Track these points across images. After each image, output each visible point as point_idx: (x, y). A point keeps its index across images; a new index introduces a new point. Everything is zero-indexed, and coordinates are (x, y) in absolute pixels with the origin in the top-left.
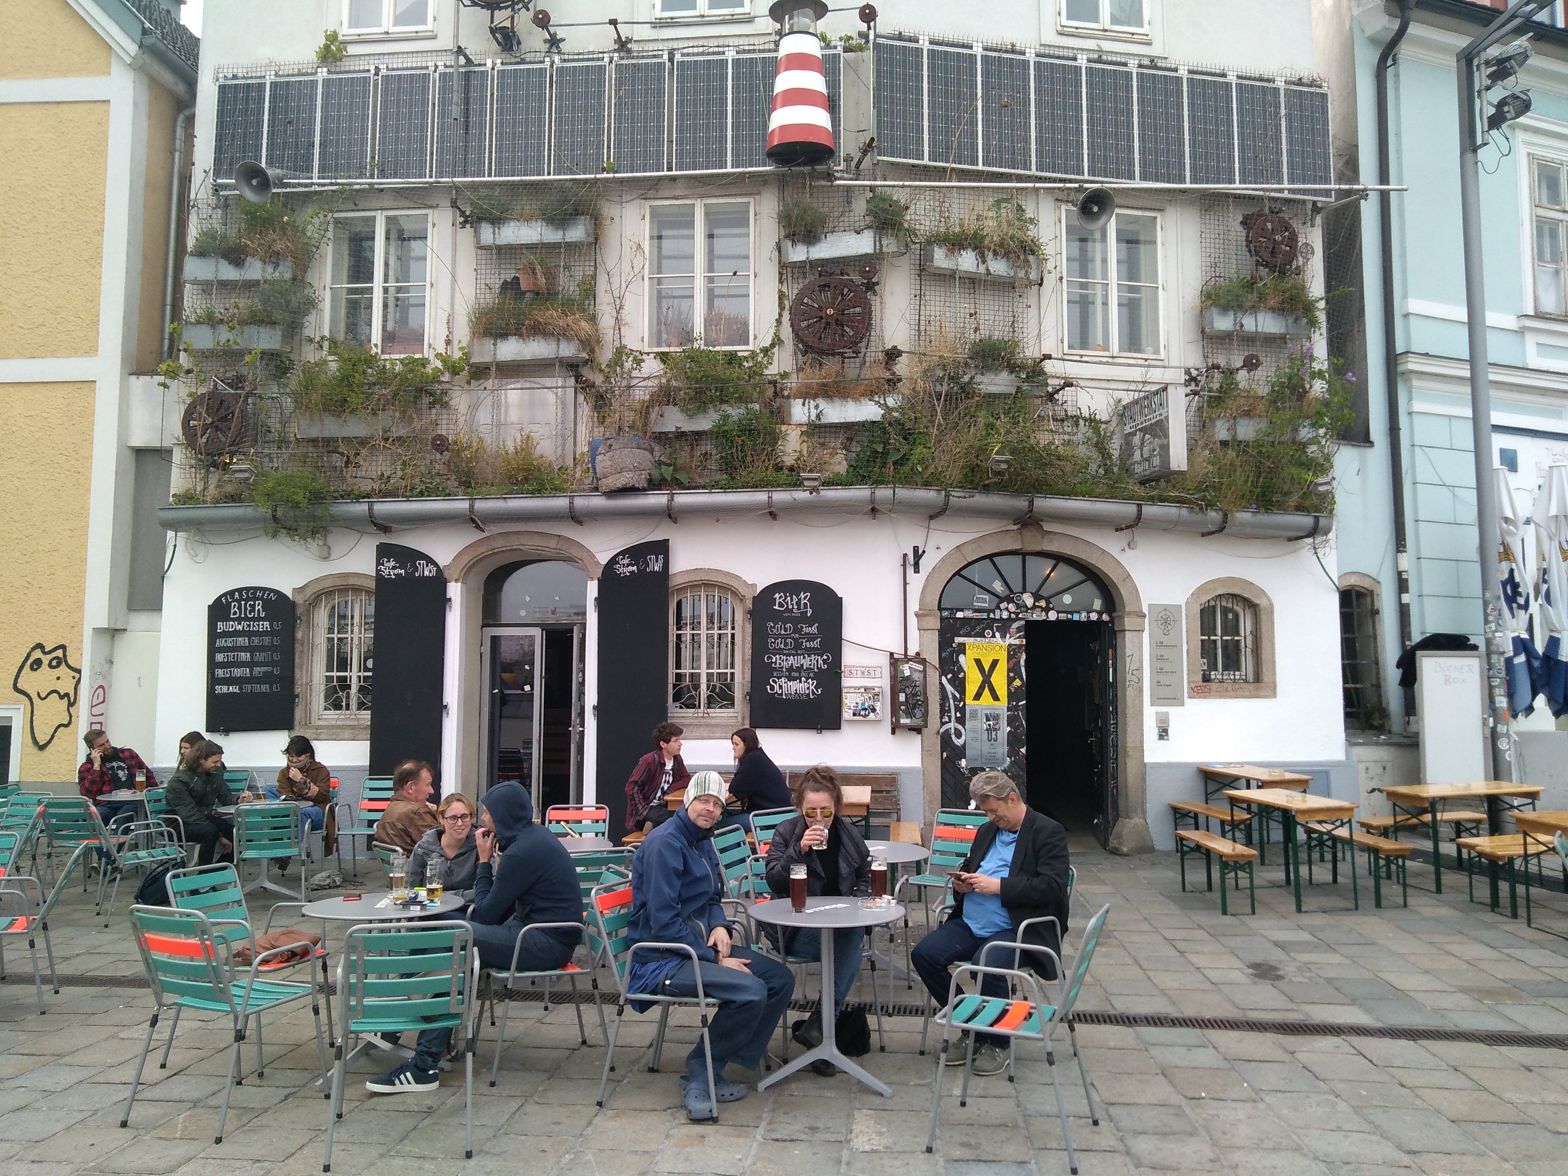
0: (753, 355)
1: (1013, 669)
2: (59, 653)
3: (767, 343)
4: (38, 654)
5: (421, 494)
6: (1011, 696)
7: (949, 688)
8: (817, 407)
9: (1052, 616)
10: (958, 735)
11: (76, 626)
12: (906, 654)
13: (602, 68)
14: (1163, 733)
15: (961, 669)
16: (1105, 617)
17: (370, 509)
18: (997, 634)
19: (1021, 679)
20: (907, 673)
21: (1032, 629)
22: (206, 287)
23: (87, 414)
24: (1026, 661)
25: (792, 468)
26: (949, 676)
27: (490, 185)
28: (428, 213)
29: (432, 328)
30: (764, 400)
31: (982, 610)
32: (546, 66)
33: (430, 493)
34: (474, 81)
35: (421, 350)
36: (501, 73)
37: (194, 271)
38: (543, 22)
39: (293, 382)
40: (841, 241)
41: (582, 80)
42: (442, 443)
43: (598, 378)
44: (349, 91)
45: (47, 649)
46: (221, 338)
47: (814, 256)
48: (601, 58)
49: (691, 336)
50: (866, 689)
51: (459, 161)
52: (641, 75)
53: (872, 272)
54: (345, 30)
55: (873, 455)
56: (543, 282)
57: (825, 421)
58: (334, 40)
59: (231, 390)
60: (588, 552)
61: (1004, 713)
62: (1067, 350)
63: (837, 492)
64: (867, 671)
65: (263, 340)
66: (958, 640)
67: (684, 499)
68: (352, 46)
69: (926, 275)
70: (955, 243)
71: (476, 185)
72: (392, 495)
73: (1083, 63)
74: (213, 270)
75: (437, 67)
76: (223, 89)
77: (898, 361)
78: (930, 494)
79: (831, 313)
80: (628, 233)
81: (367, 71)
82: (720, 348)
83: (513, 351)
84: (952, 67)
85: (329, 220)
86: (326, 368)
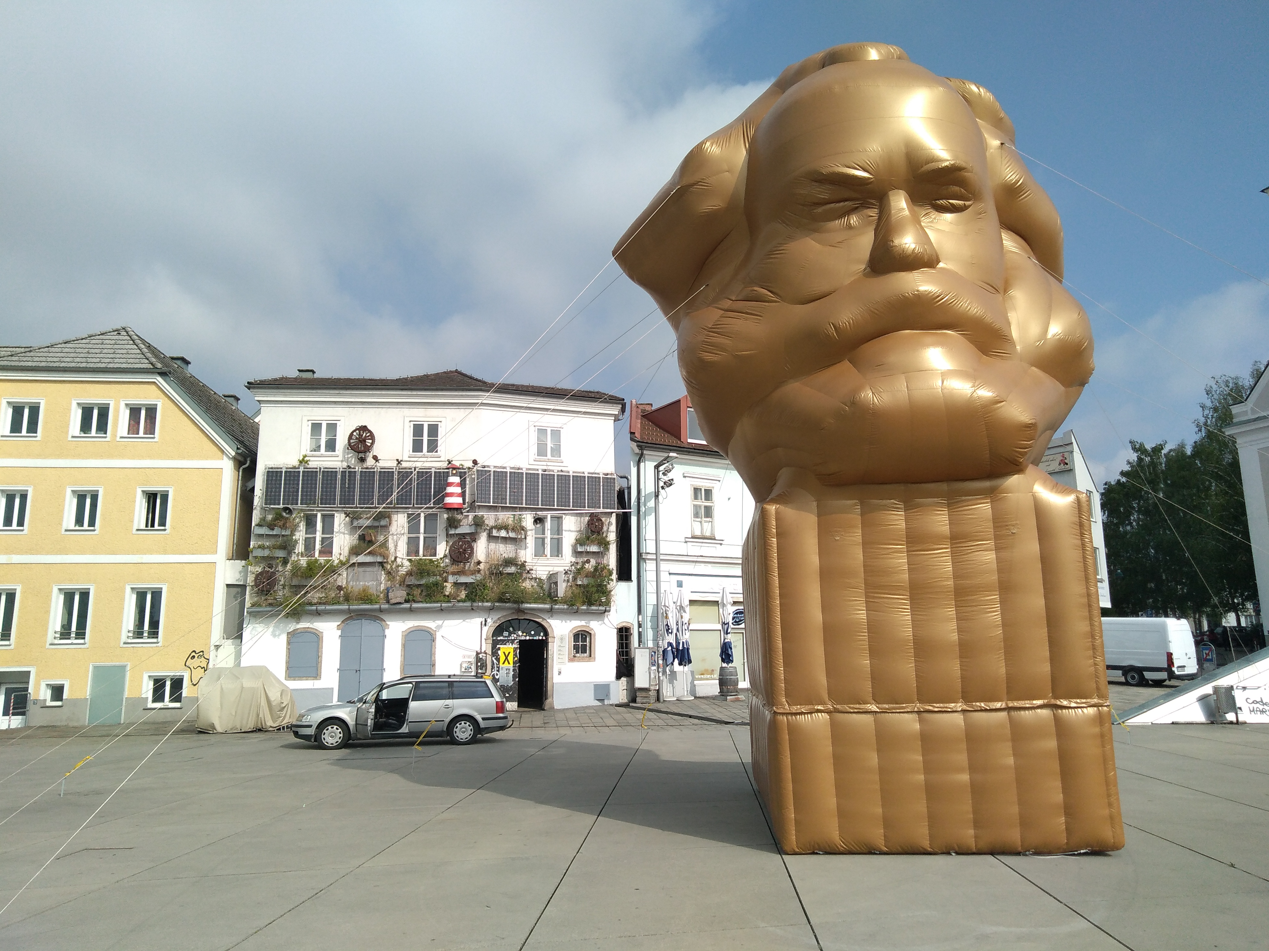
0: (438, 560)
1: (515, 655)
3: (442, 557)
4: (193, 654)
5: (333, 604)
6: (514, 663)
7: (495, 661)
8: (456, 578)
9: (528, 638)
10: (497, 675)
11: (208, 644)
12: (481, 651)
13: (393, 472)
14: (560, 673)
15: (499, 655)
16: (544, 638)
17: (317, 608)
18: (511, 644)
19: (517, 657)
20: (481, 657)
21: (521, 642)
22: (260, 536)
23: (213, 573)
24: (519, 652)
25: (448, 596)
26: (495, 657)
27: (357, 507)
28: (334, 512)
29: (336, 550)
30: (440, 575)
31: (506, 637)
32: (375, 470)
33: (336, 603)
34: (352, 474)
35: (332, 557)
36: (361, 471)
37: (256, 530)
38: (375, 458)
39: (289, 567)
40: (465, 528)
41: (386, 475)
42: (340, 588)
43: (389, 567)
44: (311, 475)
45: (197, 652)
46: (266, 553)
47: (457, 532)
48: (393, 469)
49: (419, 553)
50: (469, 662)
51: (347, 499)
52: (405, 474)
53: (474, 537)
54: (309, 453)
55: (472, 593)
56: (373, 538)
57: (458, 582)
58: (305, 456)
59: (270, 569)
60: (384, 621)
61: (512, 668)
62: (534, 557)
63: (461, 604)
64: (469, 657)
65: (281, 554)
66: (498, 646)
67: (415, 605)
68: (312, 459)
69: (491, 538)
70: (499, 528)
71: (352, 508)
72: (324, 604)
73: (540, 472)
74: (264, 531)
75: (340, 468)
76: (268, 472)
77: (481, 565)
78: (489, 604)
79: (461, 550)
80: (400, 521)
81: (317, 468)
82: (427, 558)
83: (361, 559)
84: (500, 476)
85: (302, 514)
86: (302, 563)
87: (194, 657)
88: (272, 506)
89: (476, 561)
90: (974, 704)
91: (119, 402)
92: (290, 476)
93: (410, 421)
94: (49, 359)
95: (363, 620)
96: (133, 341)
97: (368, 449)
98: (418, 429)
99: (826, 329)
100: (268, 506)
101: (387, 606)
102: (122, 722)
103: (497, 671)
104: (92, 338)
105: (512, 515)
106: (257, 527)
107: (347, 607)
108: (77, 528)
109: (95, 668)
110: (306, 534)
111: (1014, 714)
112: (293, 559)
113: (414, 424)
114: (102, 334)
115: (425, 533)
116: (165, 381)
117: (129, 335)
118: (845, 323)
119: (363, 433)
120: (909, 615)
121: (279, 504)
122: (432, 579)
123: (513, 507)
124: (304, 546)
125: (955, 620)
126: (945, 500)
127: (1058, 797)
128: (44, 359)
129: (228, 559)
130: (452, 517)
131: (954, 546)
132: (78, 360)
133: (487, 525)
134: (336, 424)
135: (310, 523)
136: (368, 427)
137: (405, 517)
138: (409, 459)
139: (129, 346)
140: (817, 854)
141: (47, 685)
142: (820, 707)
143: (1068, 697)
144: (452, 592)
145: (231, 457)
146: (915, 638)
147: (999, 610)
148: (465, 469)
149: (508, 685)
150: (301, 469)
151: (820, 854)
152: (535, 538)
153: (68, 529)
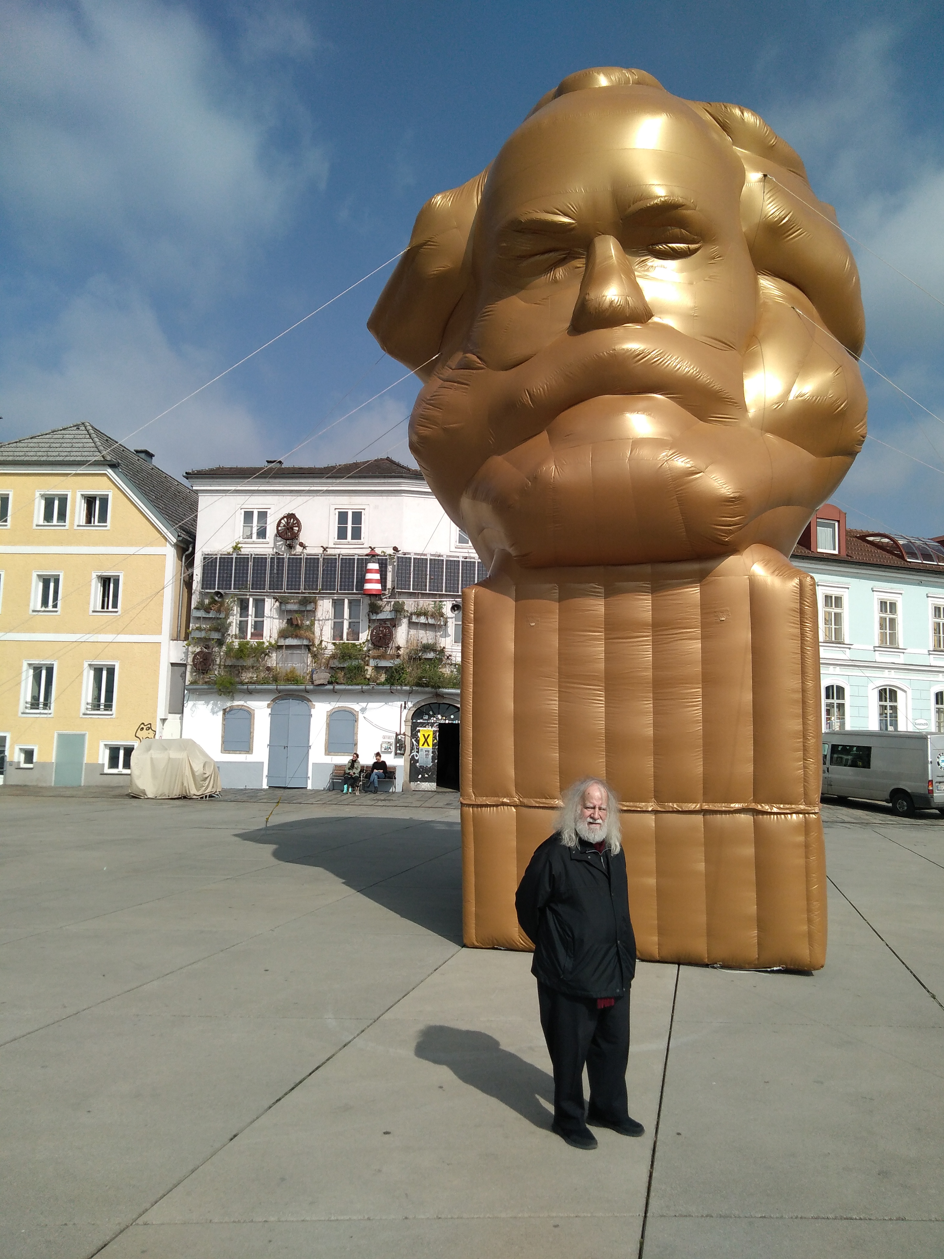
0: (360, 644)
1: (435, 737)
2: (149, 726)
3: (365, 641)
4: (142, 726)
5: (262, 684)
6: (433, 745)
7: (415, 743)
8: (377, 662)
9: (447, 722)
10: (417, 756)
11: (154, 718)
12: (400, 733)
13: (318, 559)
15: (418, 737)
17: (248, 687)
18: (430, 727)
19: (437, 740)
20: (400, 738)
21: (441, 726)
22: (199, 618)
23: (158, 652)
24: (439, 735)
25: (369, 679)
26: (415, 739)
27: (285, 593)
28: (265, 597)
29: (266, 633)
30: (363, 659)
31: (425, 720)
32: (302, 557)
33: (265, 683)
34: (280, 561)
35: (263, 639)
36: (289, 558)
37: (195, 614)
38: (301, 545)
39: (224, 648)
40: (386, 614)
41: (312, 561)
42: (269, 669)
43: (315, 649)
44: (243, 561)
45: (145, 724)
46: (203, 634)
47: (378, 618)
48: (318, 555)
49: (343, 638)
50: (389, 742)
51: (276, 585)
52: (330, 561)
53: (394, 623)
54: (241, 539)
55: (392, 676)
56: (300, 622)
57: (379, 665)
58: (238, 543)
59: (206, 650)
60: (311, 701)
61: (431, 750)
62: (453, 644)
63: (381, 687)
64: (389, 738)
65: (216, 636)
66: (418, 728)
67: (338, 687)
68: (244, 546)
69: (411, 624)
70: (419, 614)
71: (280, 593)
72: (254, 683)
73: (461, 559)
74: (201, 614)
75: (269, 555)
76: (204, 558)
77: (400, 649)
78: (408, 688)
79: (381, 635)
80: (325, 607)
81: (248, 555)
82: (349, 642)
83: (290, 641)
84: (420, 562)
85: (236, 599)
86: (234, 644)
87: (143, 728)
88: (206, 591)
89: (396, 646)
90: (667, 804)
91: (76, 492)
92: (224, 562)
93: (335, 509)
94: (16, 454)
95: (291, 700)
96: (90, 435)
97: (295, 536)
98: (342, 517)
99: (521, 397)
100: (203, 590)
101: (312, 687)
102: (82, 785)
103: (417, 752)
104: (55, 433)
105: (433, 601)
106: (195, 610)
107: (275, 687)
108: (43, 609)
109: (60, 735)
110: (240, 617)
111: (709, 817)
112: (228, 640)
113: (339, 512)
114: (64, 429)
115: (350, 618)
116: (115, 472)
117: (86, 430)
118: (540, 390)
119: (290, 520)
120: (602, 707)
121: (215, 589)
122: (355, 663)
123: (433, 594)
124: (238, 629)
125: (652, 714)
126: (649, 584)
127: (753, 909)
128: (11, 454)
129: (172, 640)
130: (374, 603)
131: (655, 634)
132: (40, 454)
133: (407, 611)
134: (267, 512)
135: (244, 607)
136: (296, 515)
137: (330, 602)
138: (334, 546)
139: (85, 440)
140: (497, 949)
141: (21, 749)
142: (505, 800)
143: (770, 802)
144: (373, 675)
145: (173, 544)
146: (607, 731)
147: (700, 704)
148: (386, 556)
149: (427, 766)
150: (234, 556)
151: (500, 949)
152: (455, 625)
153: (36, 610)
